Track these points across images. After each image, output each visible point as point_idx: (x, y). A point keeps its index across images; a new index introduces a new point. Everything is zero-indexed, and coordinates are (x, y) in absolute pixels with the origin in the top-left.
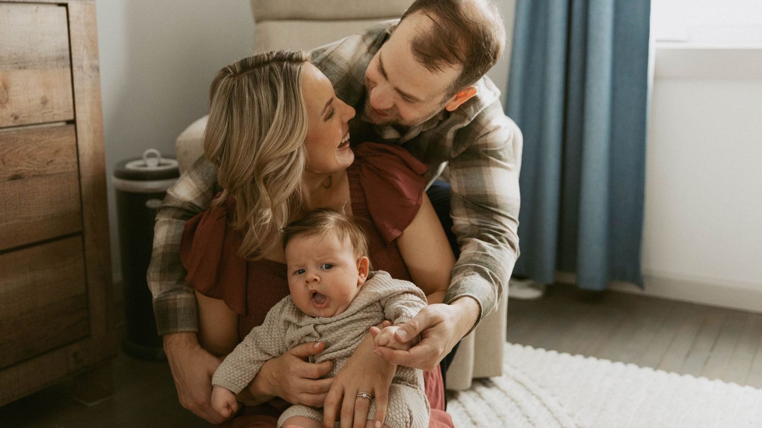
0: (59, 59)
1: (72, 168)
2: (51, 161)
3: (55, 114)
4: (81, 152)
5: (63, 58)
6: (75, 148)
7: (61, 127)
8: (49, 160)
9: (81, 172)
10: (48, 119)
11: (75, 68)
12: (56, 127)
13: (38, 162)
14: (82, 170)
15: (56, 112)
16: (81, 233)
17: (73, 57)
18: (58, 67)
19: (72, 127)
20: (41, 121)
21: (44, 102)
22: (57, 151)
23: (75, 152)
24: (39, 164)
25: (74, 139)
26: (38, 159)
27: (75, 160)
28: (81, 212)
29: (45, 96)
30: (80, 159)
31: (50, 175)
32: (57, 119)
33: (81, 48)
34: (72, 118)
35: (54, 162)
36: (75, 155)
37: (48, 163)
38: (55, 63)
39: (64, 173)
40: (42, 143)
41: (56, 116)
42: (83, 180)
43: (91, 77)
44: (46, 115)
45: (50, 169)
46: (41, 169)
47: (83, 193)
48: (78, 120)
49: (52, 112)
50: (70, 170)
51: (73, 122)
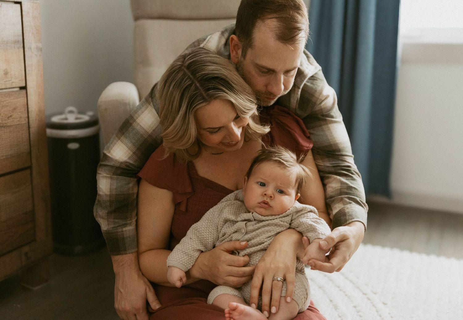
0: (17, 42)
1: (24, 121)
2: (11, 116)
3: (13, 82)
4: (30, 110)
5: (18, 41)
6: (26, 107)
7: (17, 91)
8: (10, 115)
9: (30, 124)
10: (8, 86)
11: (26, 49)
12: (13, 92)
13: (2, 117)
14: (31, 122)
15: (14, 80)
16: (30, 168)
17: (25, 41)
18: (14, 47)
19: (24, 91)
20: (4, 87)
21: (6, 73)
22: (14, 109)
23: (26, 110)
24: (3, 118)
25: (26, 100)
26: (2, 115)
27: (27, 115)
28: (30, 153)
29: (6, 69)
30: (29, 115)
31: (11, 126)
32: (14, 86)
33: (31, 35)
34: (24, 85)
35: (12, 117)
36: (26, 112)
37: (8, 118)
38: (13, 45)
39: (19, 124)
40: (5, 102)
41: (13, 84)
42: (31, 129)
43: (36, 55)
44: (7, 82)
45: (10, 122)
46: (4, 122)
47: (32, 139)
48: (28, 87)
49: (11, 80)
50: (23, 123)
51: (24, 88)
